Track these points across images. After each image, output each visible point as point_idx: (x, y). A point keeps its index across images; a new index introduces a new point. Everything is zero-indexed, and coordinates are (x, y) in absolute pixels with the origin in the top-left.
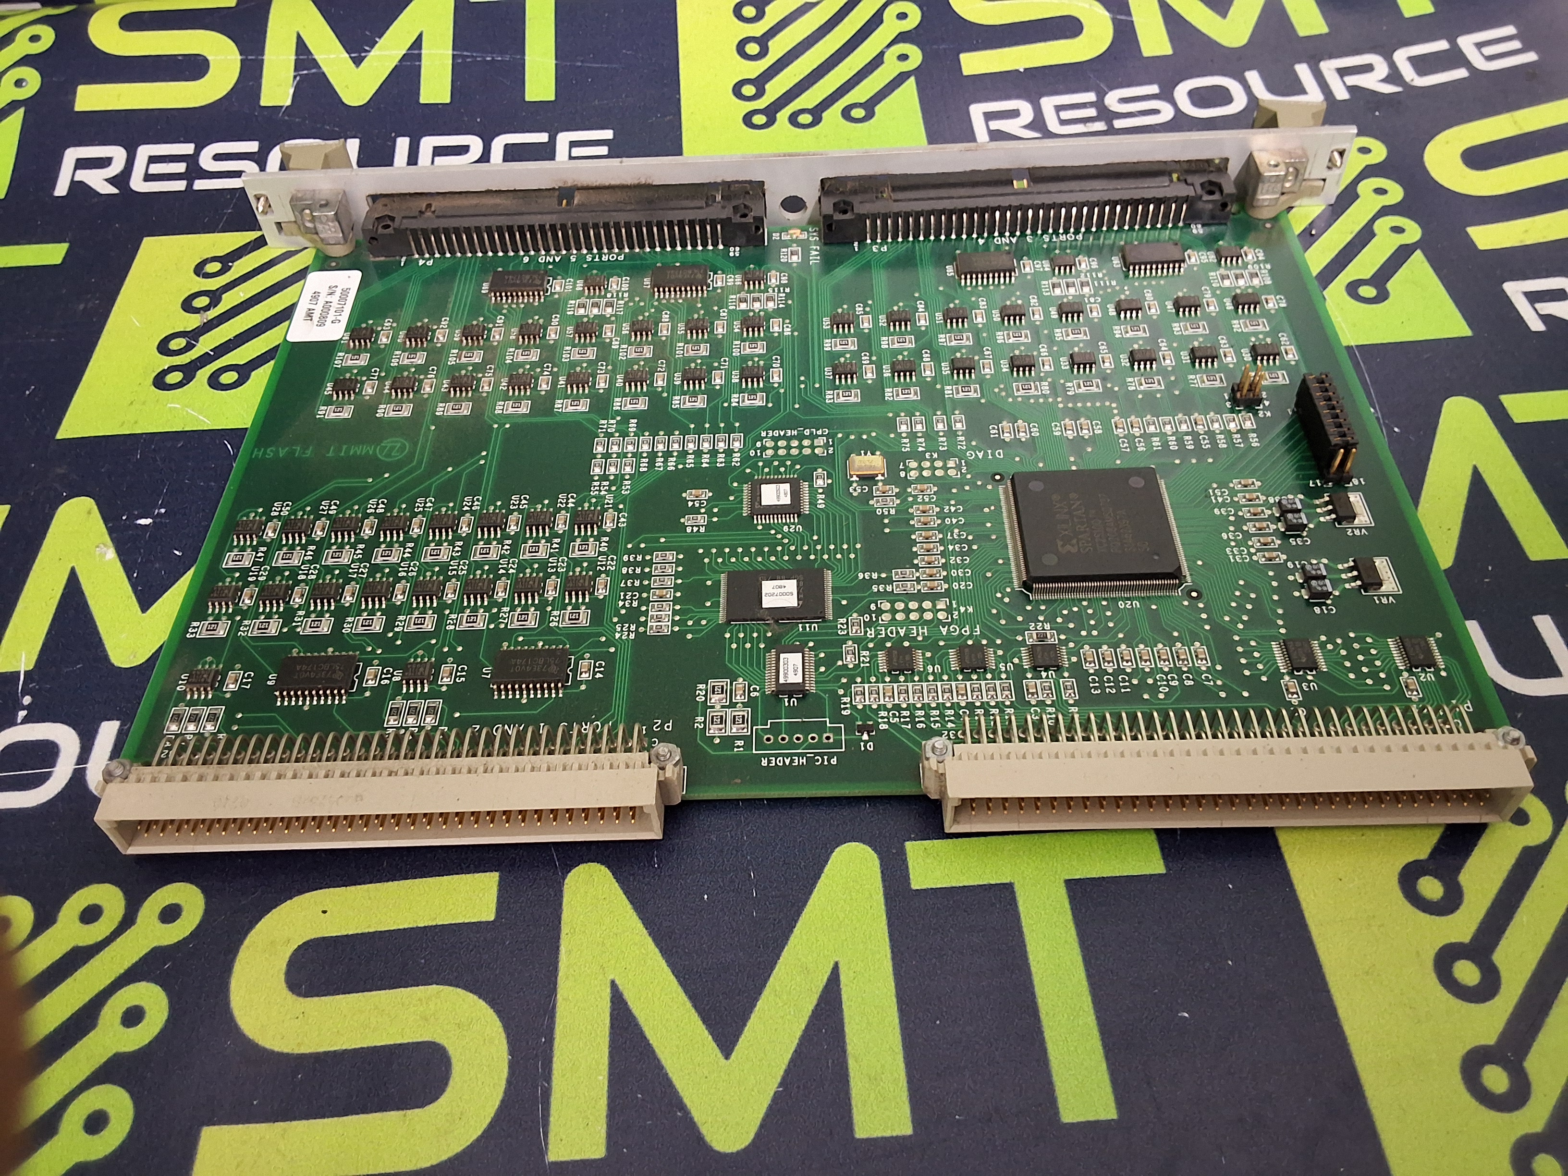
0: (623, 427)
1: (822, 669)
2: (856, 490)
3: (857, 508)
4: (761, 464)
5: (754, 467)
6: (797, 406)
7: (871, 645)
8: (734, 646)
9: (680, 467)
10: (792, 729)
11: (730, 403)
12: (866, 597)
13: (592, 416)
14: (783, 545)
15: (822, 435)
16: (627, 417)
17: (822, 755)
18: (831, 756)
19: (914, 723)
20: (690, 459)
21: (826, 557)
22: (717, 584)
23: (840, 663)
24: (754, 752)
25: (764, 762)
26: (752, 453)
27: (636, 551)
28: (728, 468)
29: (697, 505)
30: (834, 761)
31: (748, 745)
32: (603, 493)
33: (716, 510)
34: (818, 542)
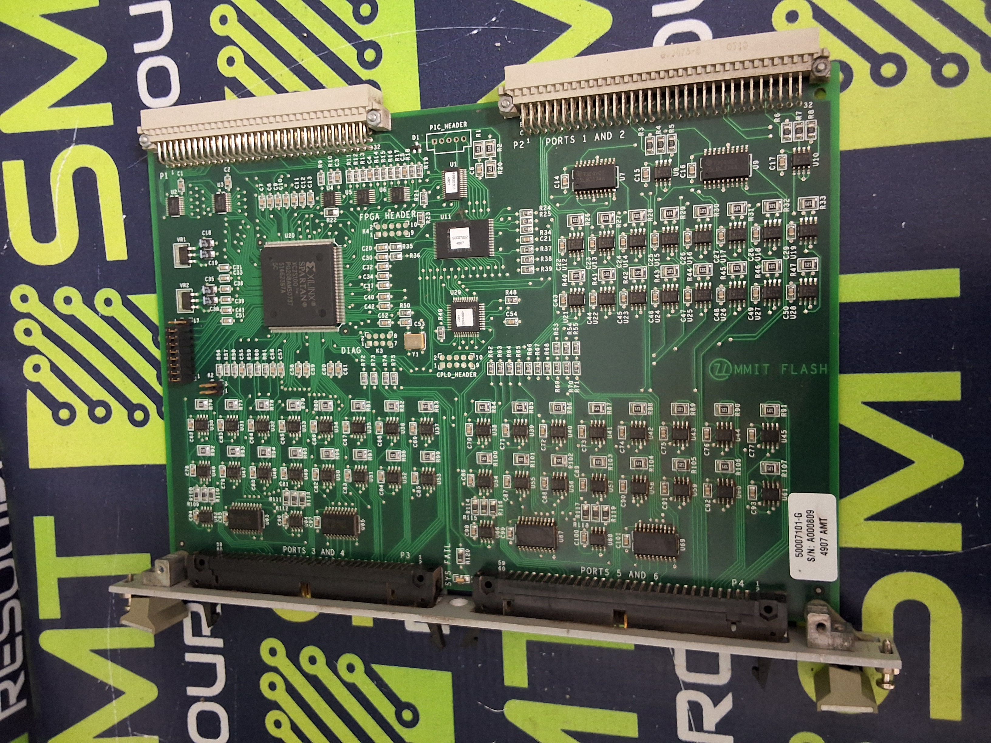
0: (564, 385)
1: (438, 188)
2: (421, 324)
3: (421, 308)
4: (476, 347)
5: (480, 345)
6: (456, 399)
7: (414, 205)
8: (484, 202)
9: (524, 347)
10: (452, 147)
11: (497, 404)
12: (416, 239)
13: (585, 397)
14: (461, 279)
15: (440, 371)
16: (562, 395)
17: (437, 131)
18: (433, 131)
19: (393, 154)
20: (518, 353)
21: (437, 270)
22: (497, 249)
23: (430, 192)
24: (470, 130)
25: (465, 124)
26: (481, 357)
27: (546, 275)
28: (494, 344)
29: (511, 313)
30: (431, 127)
31: (474, 134)
32: (570, 325)
33: (501, 308)
34: (442, 282)
